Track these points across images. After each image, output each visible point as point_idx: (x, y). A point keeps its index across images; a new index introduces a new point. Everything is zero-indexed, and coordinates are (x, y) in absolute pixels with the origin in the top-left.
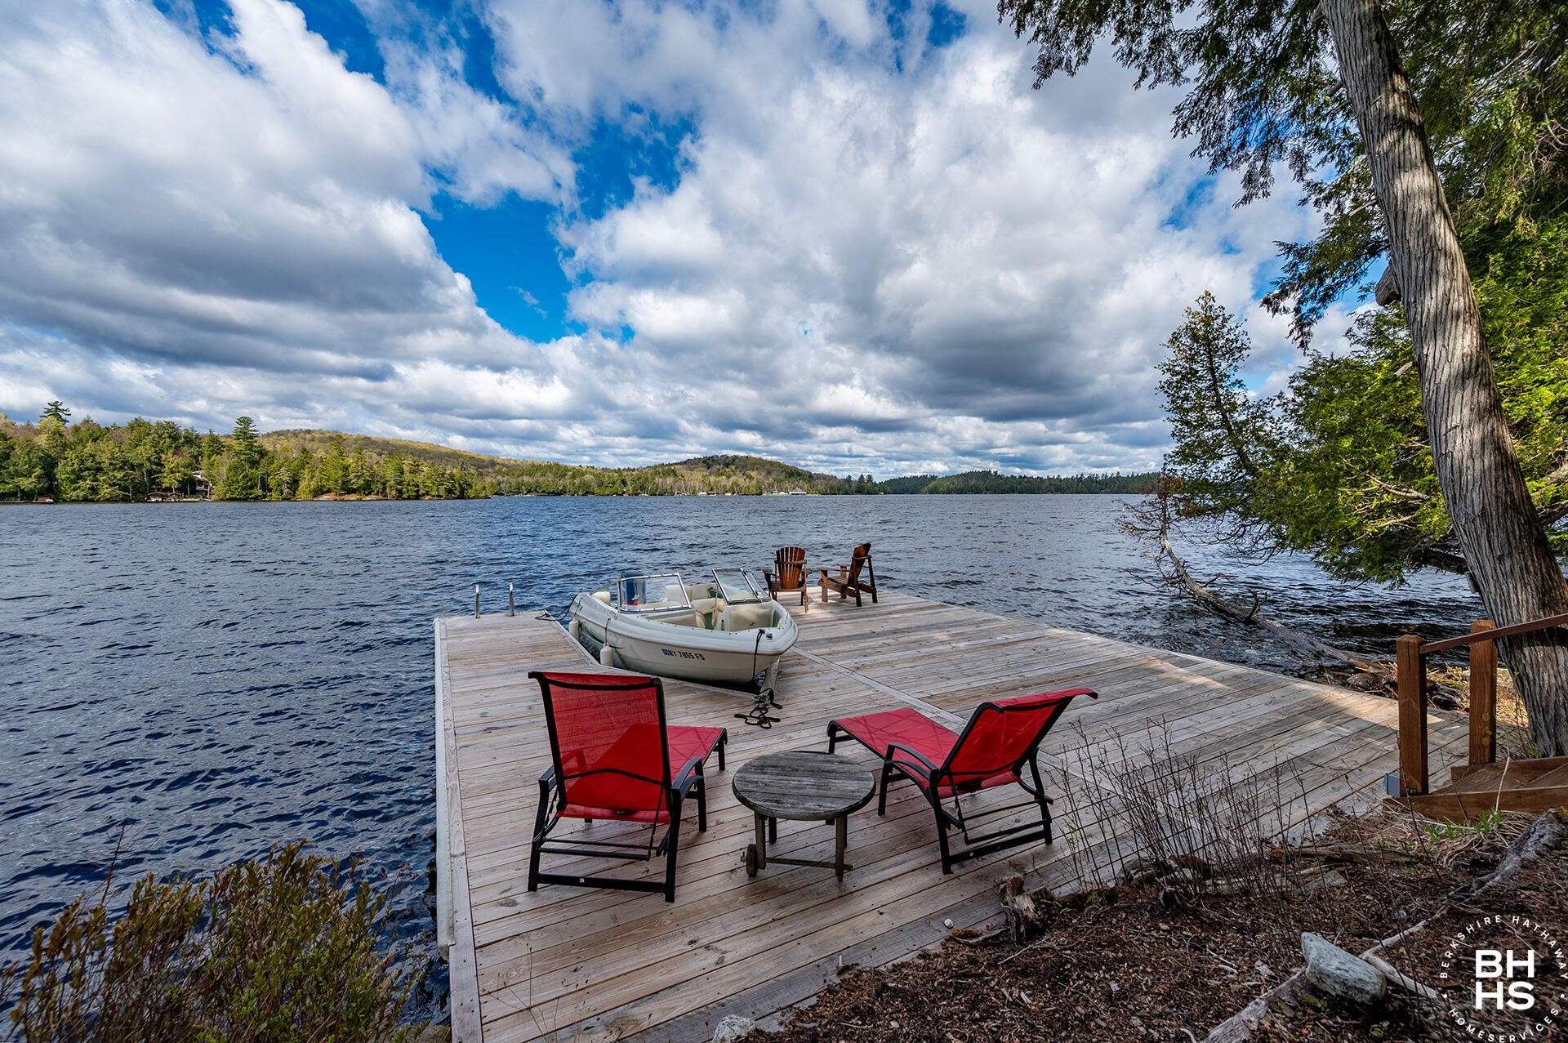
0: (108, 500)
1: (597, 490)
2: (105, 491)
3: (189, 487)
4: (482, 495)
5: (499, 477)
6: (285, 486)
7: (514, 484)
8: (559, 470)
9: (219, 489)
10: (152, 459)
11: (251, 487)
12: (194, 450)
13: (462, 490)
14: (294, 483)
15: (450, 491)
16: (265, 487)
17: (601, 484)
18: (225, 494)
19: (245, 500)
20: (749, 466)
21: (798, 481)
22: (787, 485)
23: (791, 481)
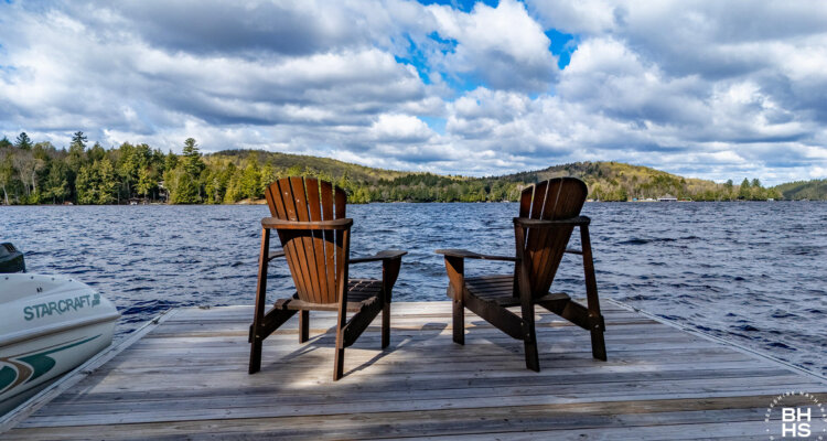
2: (103, 197)
3: (155, 195)
6: (216, 193)
7: (393, 192)
9: (173, 195)
10: (132, 172)
11: (195, 194)
12: (160, 166)
14: (223, 191)
16: (203, 194)
17: (466, 192)
18: (177, 199)
19: (190, 203)
20: (614, 172)
21: (668, 186)
22: (656, 191)
23: (660, 187)
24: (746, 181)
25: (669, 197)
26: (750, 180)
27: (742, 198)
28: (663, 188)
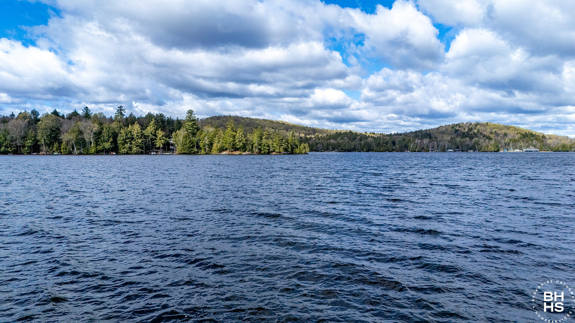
0: (135, 154)
2: (135, 149)
3: (167, 148)
4: (303, 152)
6: (207, 146)
8: (352, 136)
9: (179, 148)
10: (153, 132)
11: (192, 147)
12: (171, 128)
14: (211, 145)
15: (286, 150)
16: (198, 147)
18: (181, 150)
19: (189, 154)
20: (489, 130)
21: (532, 141)
22: (522, 144)
23: (525, 141)
28: (527, 142)
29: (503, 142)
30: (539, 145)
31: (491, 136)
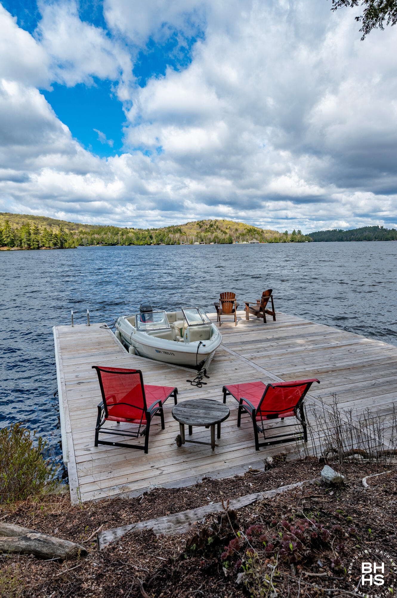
1: (136, 242)
4: (73, 246)
5: (81, 235)
7: (90, 239)
8: (115, 231)
13: (62, 244)
15: (55, 244)
17: (138, 239)
20: (225, 226)
21: (254, 234)
22: (248, 237)
23: (250, 235)
24: (294, 231)
25: (255, 241)
26: (296, 231)
27: (292, 241)
28: (251, 236)
29: (235, 236)
30: (259, 238)
31: (227, 231)
